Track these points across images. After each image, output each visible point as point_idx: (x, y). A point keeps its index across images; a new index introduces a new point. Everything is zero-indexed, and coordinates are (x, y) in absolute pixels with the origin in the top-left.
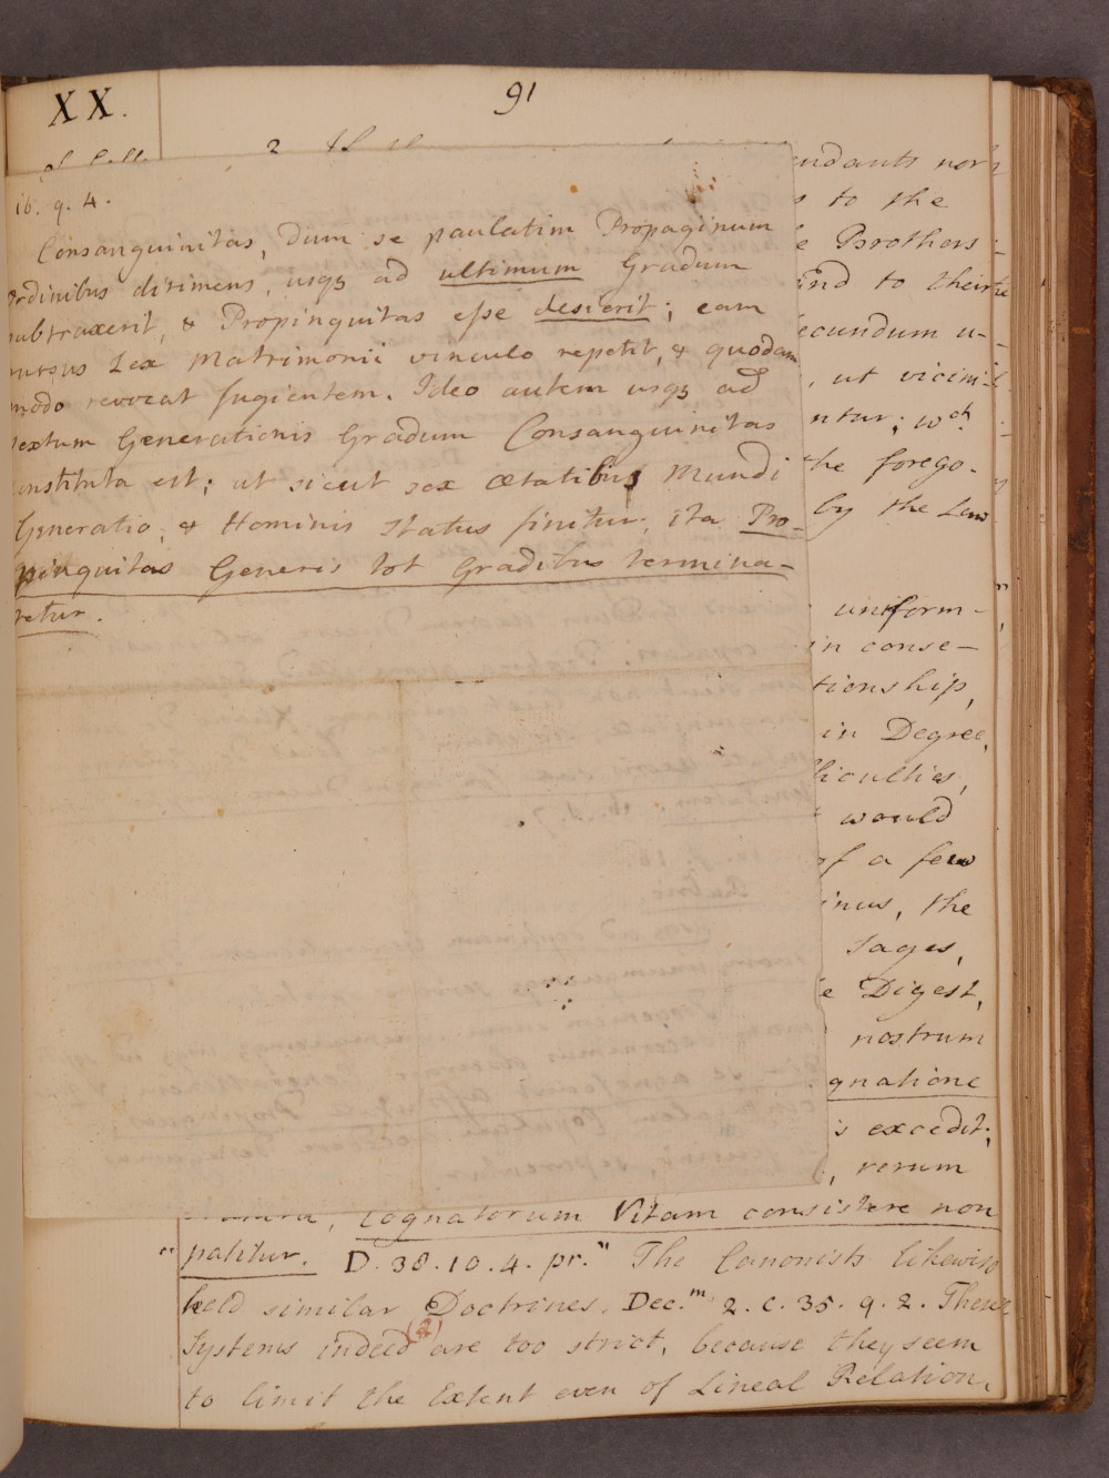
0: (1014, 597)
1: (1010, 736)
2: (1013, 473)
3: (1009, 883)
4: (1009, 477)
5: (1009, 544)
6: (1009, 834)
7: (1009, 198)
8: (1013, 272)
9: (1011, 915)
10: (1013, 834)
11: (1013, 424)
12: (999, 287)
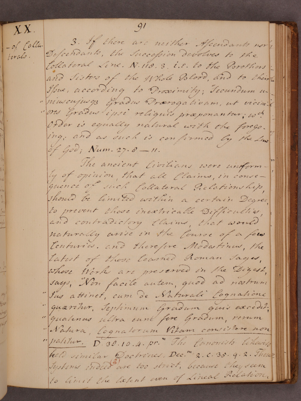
0: (276, 163)
1: (275, 201)
2: (276, 129)
3: (274, 240)
4: (275, 131)
5: (275, 148)
6: (274, 227)
7: (275, 55)
8: (276, 75)
9: (275, 249)
10: (276, 227)
11: (276, 116)
12: (272, 79)
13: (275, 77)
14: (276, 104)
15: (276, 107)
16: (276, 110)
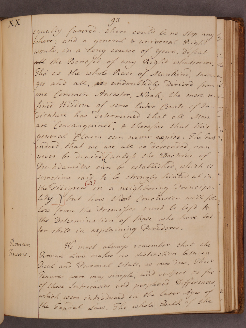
0: (224, 132)
2: (224, 106)
3: (223, 197)
4: (223, 107)
5: (223, 122)
6: (223, 186)
7: (223, 45)
8: (224, 61)
9: (223, 204)
10: (224, 186)
11: (224, 95)
12: (221, 65)
13: (223, 63)
14: (224, 85)
15: (224, 88)
16: (224, 90)
